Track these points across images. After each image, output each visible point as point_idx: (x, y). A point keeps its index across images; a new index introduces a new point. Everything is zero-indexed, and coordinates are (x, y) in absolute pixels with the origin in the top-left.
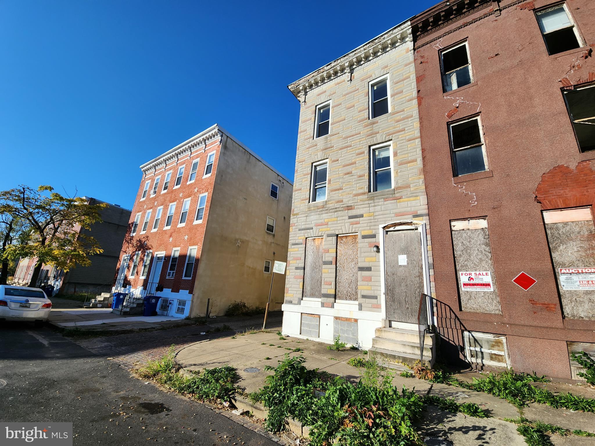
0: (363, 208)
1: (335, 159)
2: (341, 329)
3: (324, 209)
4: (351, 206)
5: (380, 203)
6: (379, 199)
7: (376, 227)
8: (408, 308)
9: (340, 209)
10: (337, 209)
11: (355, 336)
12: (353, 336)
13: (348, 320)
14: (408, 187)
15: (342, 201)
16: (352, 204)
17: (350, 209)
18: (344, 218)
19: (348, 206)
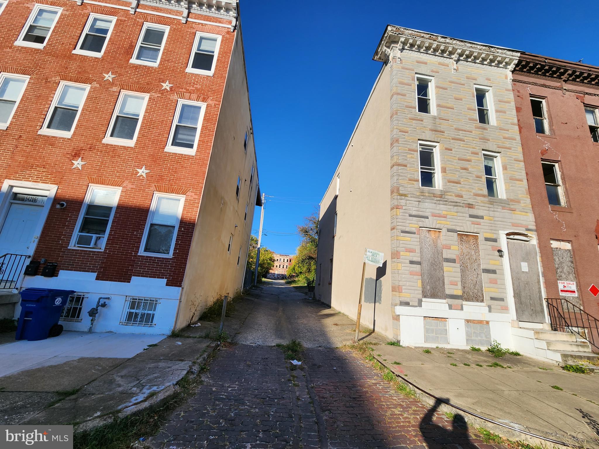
0: (483, 210)
1: (449, 147)
2: (474, 332)
3: (442, 199)
4: (473, 205)
5: (499, 210)
6: (498, 205)
7: (497, 232)
8: (533, 310)
9: (461, 205)
10: (458, 204)
11: (488, 338)
12: (487, 338)
13: (480, 322)
14: (519, 202)
15: (462, 197)
16: (474, 203)
17: (471, 208)
18: (464, 215)
19: (469, 204)
